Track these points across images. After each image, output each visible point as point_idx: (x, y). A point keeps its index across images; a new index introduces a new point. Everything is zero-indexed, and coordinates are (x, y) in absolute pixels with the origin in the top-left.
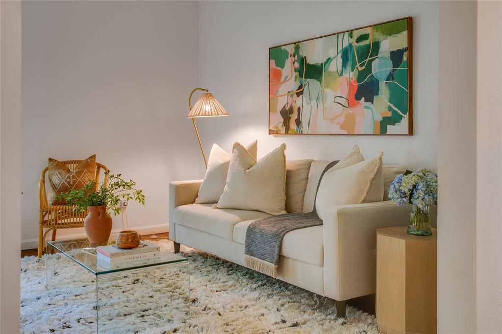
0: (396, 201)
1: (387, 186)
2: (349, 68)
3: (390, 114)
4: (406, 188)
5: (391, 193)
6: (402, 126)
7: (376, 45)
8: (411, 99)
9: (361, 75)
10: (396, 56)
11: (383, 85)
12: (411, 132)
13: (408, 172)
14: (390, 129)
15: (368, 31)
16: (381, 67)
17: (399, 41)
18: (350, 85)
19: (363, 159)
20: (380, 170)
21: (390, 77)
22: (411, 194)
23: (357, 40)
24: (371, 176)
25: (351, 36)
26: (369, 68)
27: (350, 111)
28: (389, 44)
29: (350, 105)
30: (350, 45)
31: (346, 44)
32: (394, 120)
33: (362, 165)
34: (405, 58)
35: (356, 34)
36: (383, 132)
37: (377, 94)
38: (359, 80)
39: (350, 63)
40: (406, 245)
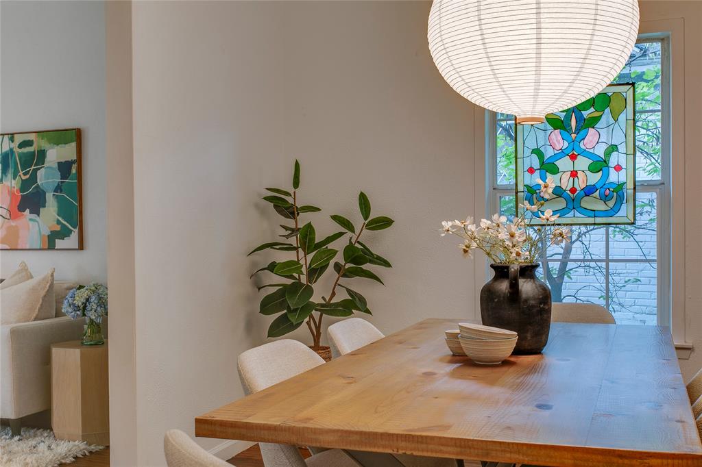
0: (69, 316)
1: (59, 302)
2: (10, 175)
3: (58, 228)
4: (79, 302)
5: (65, 308)
6: (72, 242)
7: (42, 154)
8: (81, 213)
9: (25, 185)
10: (64, 168)
11: (50, 197)
12: (81, 247)
13: (81, 287)
14: (59, 243)
15: (32, 137)
16: (46, 177)
17: (67, 152)
18: (13, 195)
19: (32, 277)
20: (51, 286)
21: (58, 189)
22: (85, 308)
23: (19, 145)
24: (43, 293)
25: (12, 140)
26: (33, 178)
27: (13, 224)
28: (56, 154)
29: (12, 216)
30: (11, 150)
31: (6, 148)
32: (63, 233)
33: (30, 283)
34: (74, 171)
35: (19, 139)
36: (51, 247)
37: (44, 206)
38: (22, 189)
39: (11, 171)
40: (81, 351)
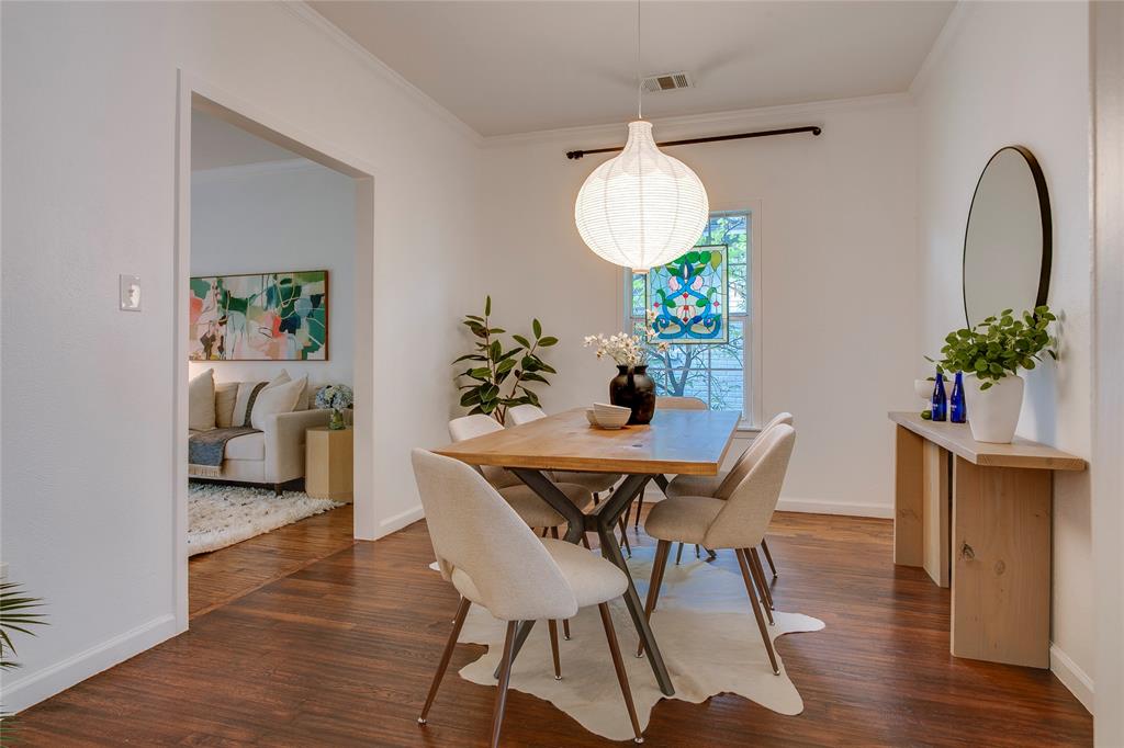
0: (321, 408)
1: (312, 398)
2: (273, 305)
3: (310, 344)
4: (328, 396)
5: (317, 402)
6: (320, 353)
7: (298, 289)
8: (327, 333)
9: (285, 312)
10: (315, 299)
11: (304, 321)
12: (327, 358)
13: (328, 387)
14: (310, 355)
15: (291, 276)
16: (302, 306)
17: (318, 288)
18: (276, 320)
19: (289, 380)
20: (306, 386)
21: (310, 315)
22: (332, 402)
23: (281, 282)
24: (300, 392)
25: (275, 278)
26: (292, 306)
27: (275, 340)
28: (309, 289)
29: (275, 335)
30: (275, 286)
31: (270, 285)
32: (314, 348)
33: (289, 384)
34: (322, 301)
35: (280, 278)
36: (304, 358)
37: (299, 328)
38: (282, 315)
39: (274, 301)
40: (330, 435)
